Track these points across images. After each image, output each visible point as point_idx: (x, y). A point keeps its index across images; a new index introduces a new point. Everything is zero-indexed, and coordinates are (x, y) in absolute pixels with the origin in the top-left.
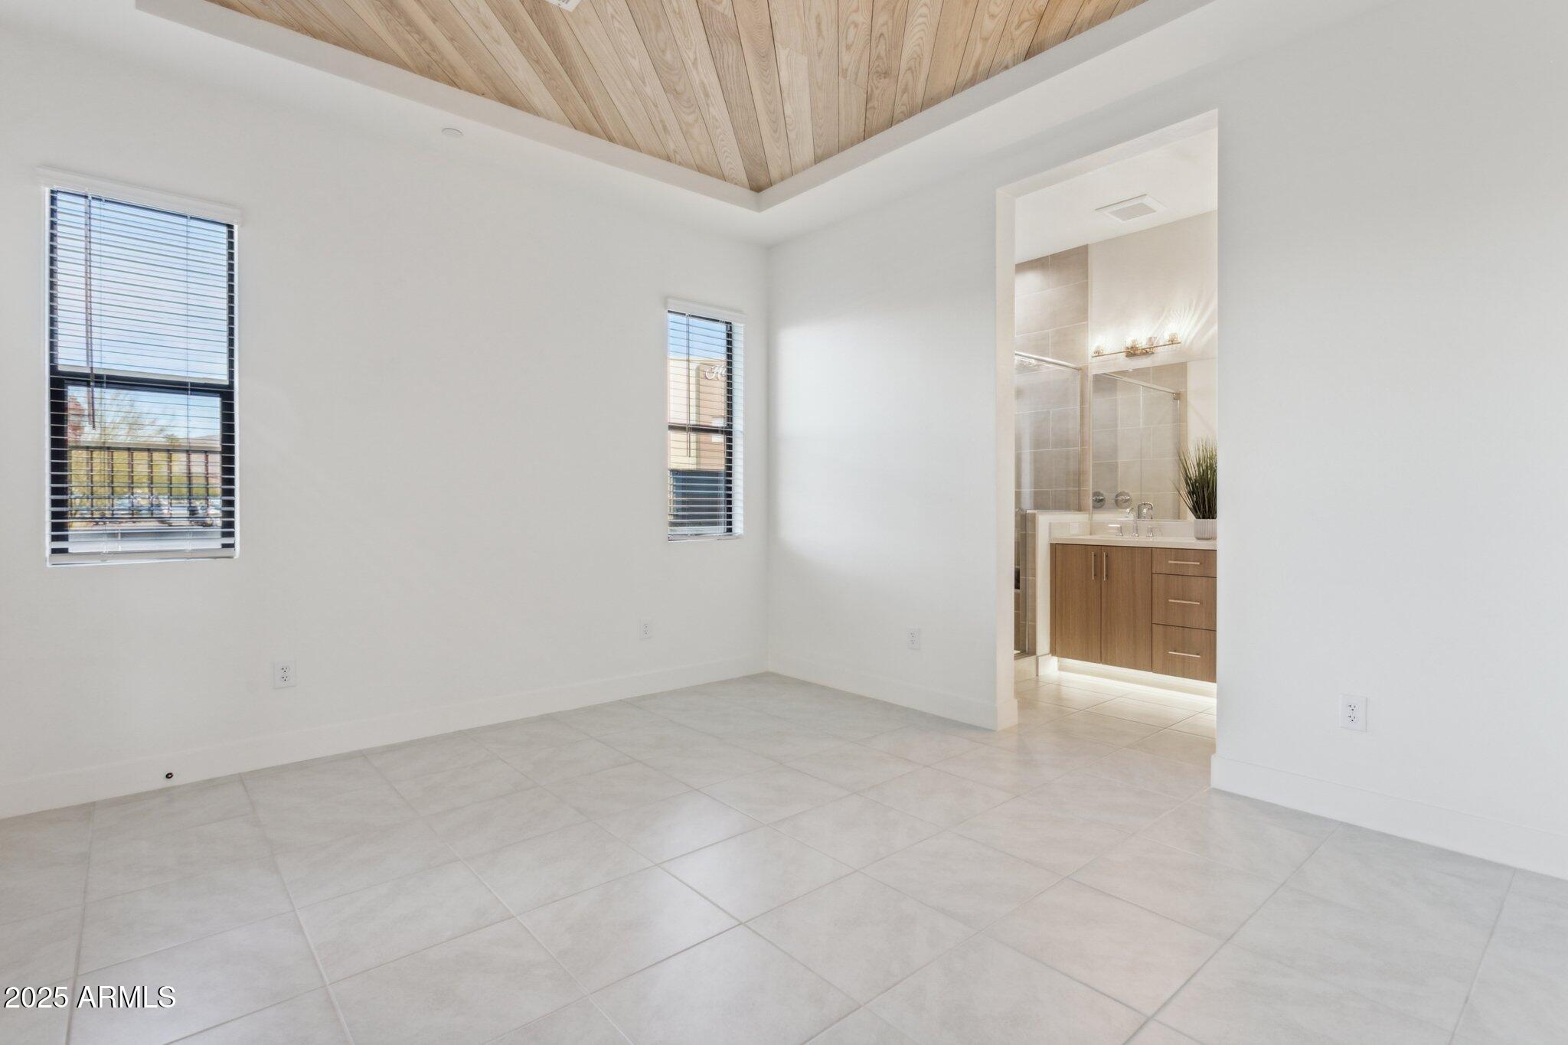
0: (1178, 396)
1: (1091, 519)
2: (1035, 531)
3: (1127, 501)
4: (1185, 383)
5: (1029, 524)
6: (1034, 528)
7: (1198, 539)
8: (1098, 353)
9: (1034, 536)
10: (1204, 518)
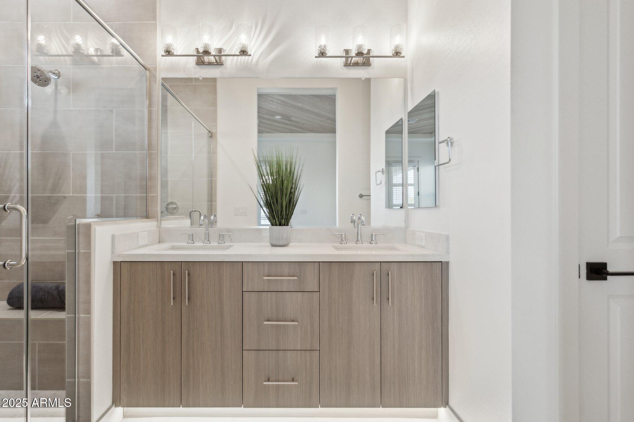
0: (211, 135)
1: (159, 227)
2: (90, 249)
3: (175, 208)
4: (216, 127)
5: (81, 239)
6: (88, 244)
7: (273, 245)
8: (168, 53)
9: (88, 256)
10: (280, 225)
